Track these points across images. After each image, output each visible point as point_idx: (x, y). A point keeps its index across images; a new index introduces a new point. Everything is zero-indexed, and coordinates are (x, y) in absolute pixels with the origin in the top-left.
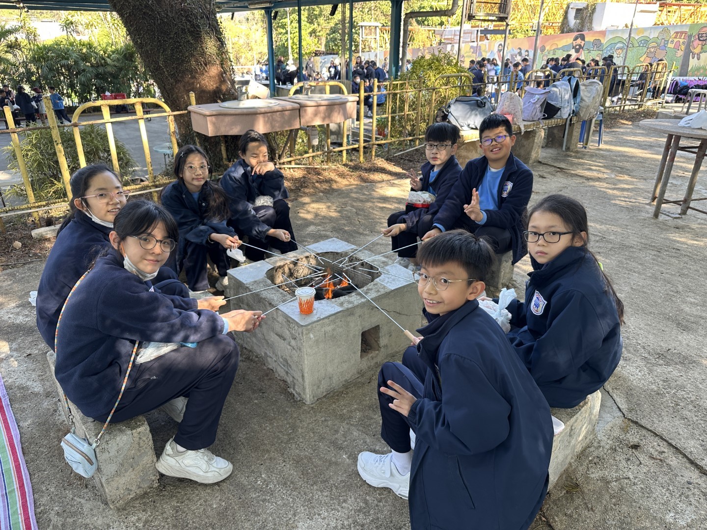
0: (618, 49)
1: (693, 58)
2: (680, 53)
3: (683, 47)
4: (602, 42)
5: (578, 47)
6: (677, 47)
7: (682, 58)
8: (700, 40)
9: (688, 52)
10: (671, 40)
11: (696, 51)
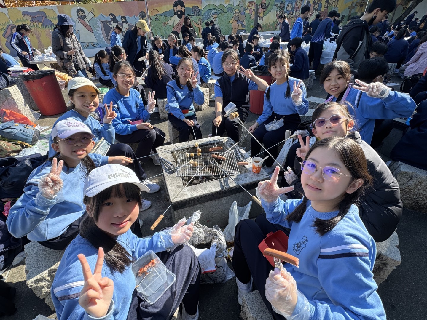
0: (214, 14)
1: (260, 20)
2: (253, 17)
4: (200, 8)
5: (179, 13)
6: (250, 14)
7: (254, 20)
8: (262, 8)
9: (257, 16)
10: (247, 7)
11: (261, 15)
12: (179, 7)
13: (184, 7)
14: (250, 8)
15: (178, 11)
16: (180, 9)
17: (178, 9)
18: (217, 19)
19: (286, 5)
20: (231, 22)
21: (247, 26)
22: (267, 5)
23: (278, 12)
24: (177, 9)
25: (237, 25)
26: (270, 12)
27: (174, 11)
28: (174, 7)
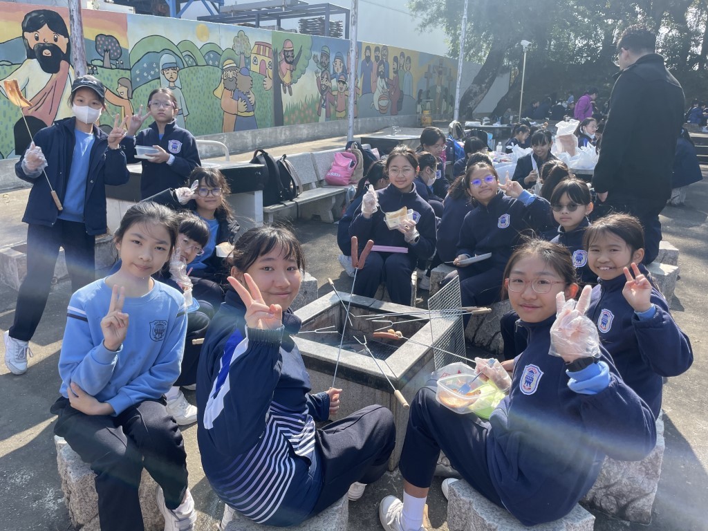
0: (168, 67)
1: (285, 92)
2: (269, 84)
3: (270, 72)
4: (123, 44)
5: (47, 53)
6: (262, 73)
7: (272, 92)
8: (286, 61)
9: (278, 82)
10: (253, 56)
11: (286, 79)
12: (46, 34)
13: (66, 35)
14: (260, 58)
15: (42, 47)
16: (50, 40)
17: (41, 41)
18: (178, 83)
19: (332, 59)
20: (218, 93)
21: (257, 106)
22: (296, 54)
23: (320, 75)
24: (37, 39)
25: (234, 102)
26: (303, 73)
27: (27, 46)
28: (25, 30)
